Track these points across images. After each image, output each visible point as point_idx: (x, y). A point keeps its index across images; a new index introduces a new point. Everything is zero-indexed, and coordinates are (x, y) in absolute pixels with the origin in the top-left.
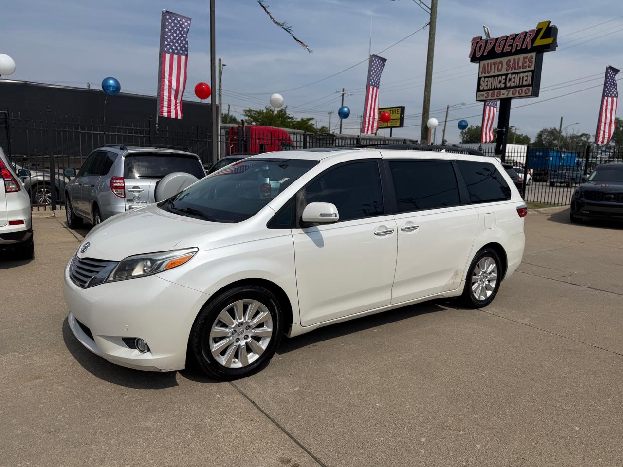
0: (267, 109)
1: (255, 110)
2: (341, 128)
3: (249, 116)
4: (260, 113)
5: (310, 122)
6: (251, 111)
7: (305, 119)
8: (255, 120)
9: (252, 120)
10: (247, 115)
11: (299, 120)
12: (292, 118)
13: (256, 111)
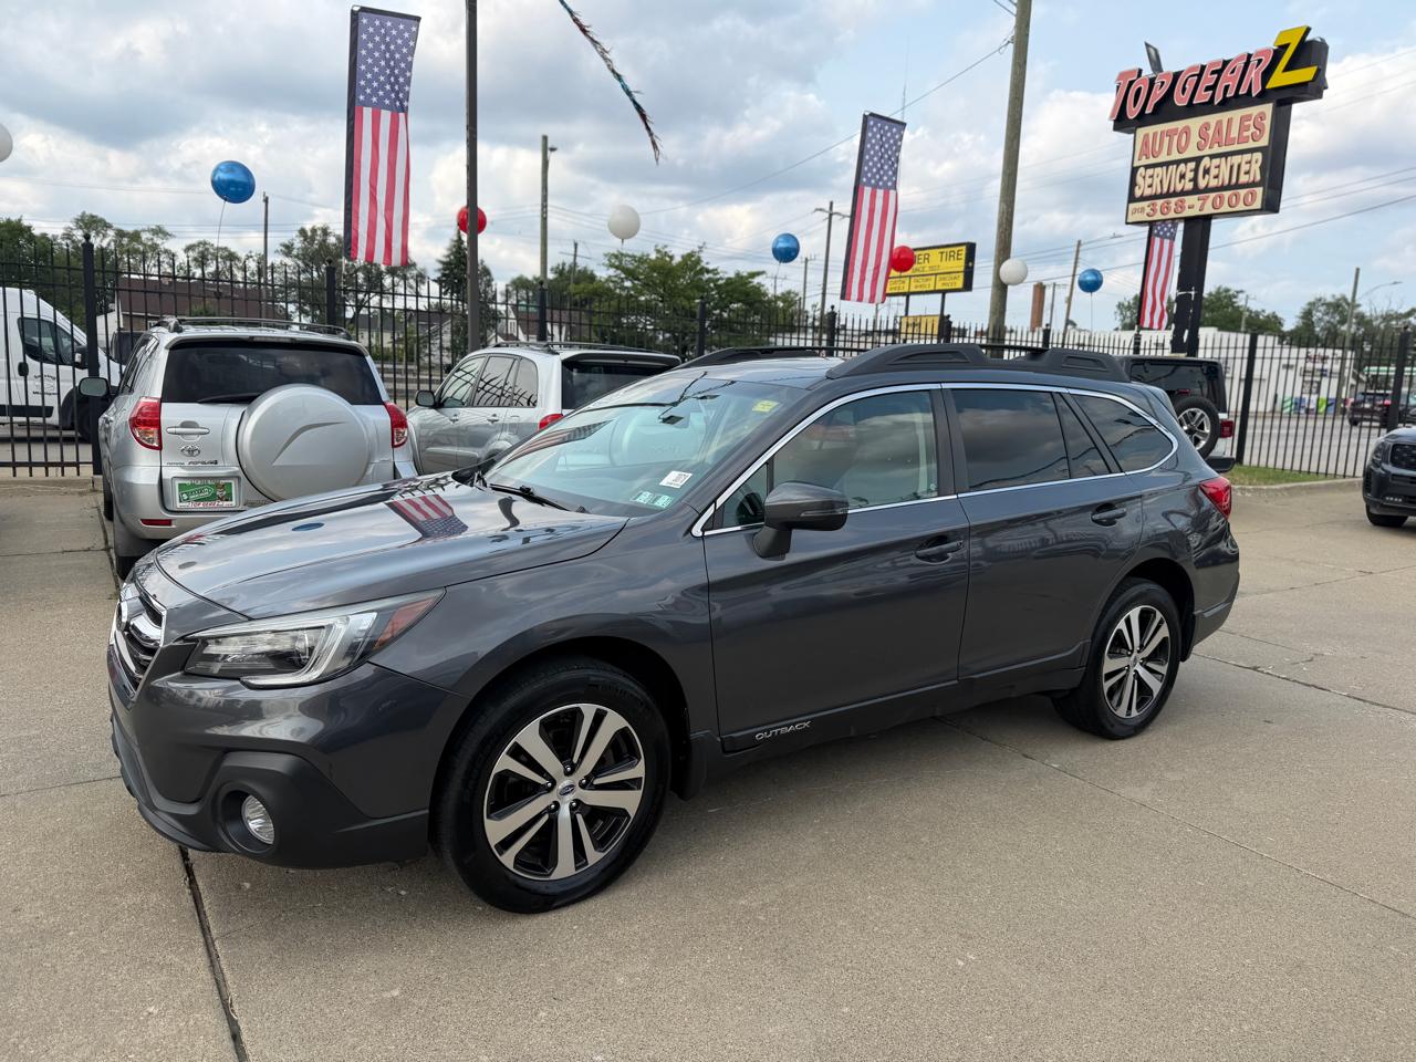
0: (658, 251)
1: (630, 253)
2: (824, 294)
3: (617, 268)
4: (642, 260)
5: (756, 281)
6: (622, 254)
7: (745, 274)
8: (631, 274)
9: (623, 276)
10: (612, 266)
11: (732, 275)
12: (715, 271)
13: (633, 257)
